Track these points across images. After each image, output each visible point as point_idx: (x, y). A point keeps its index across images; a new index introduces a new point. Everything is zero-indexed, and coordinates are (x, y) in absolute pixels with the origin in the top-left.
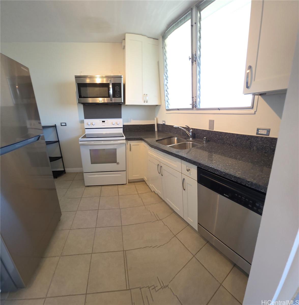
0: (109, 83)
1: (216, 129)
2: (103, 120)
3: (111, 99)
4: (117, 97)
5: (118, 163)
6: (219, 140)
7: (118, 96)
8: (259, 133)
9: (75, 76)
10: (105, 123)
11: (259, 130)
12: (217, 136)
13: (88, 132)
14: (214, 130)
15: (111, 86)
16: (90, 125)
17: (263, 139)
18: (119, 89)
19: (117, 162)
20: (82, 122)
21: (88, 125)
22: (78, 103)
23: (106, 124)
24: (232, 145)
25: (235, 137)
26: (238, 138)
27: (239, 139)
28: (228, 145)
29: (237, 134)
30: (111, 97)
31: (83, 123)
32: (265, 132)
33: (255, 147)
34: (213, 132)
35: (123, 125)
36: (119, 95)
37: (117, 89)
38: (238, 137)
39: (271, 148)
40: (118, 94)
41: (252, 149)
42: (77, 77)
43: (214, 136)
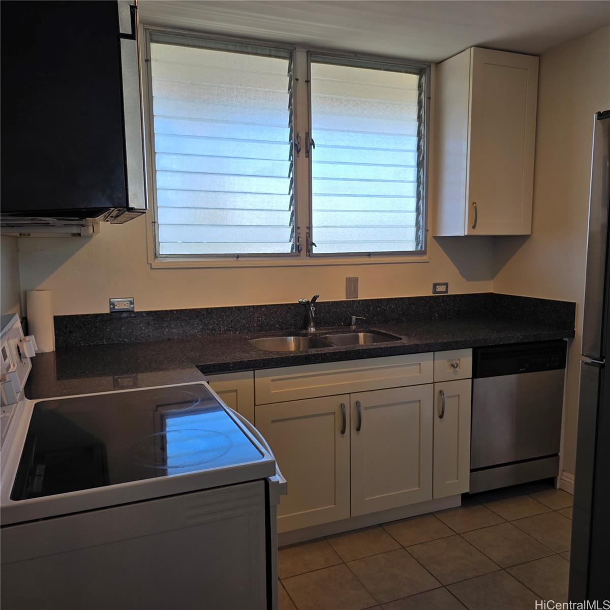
1: (363, 295)
6: (376, 317)
8: (437, 290)
11: (437, 287)
12: (371, 308)
14: (359, 299)
17: (445, 299)
24: (402, 319)
25: (407, 304)
26: (410, 304)
27: (412, 305)
28: (395, 322)
29: (409, 298)
32: (442, 288)
33: (436, 314)
34: (360, 302)
38: (411, 302)
39: (455, 310)
41: (433, 318)
43: (364, 311)
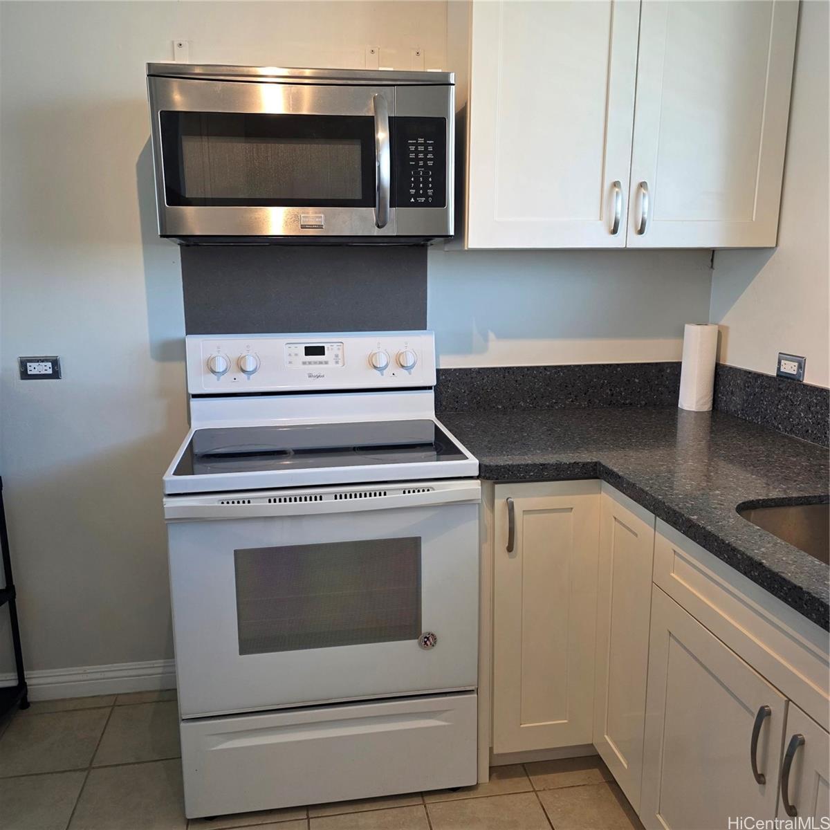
0: (371, 114)
2: (315, 339)
3: (378, 216)
4: (423, 200)
5: (429, 641)
7: (425, 195)
9: (149, 65)
10: (326, 363)
13: (206, 417)
15: (383, 136)
16: (225, 372)
18: (430, 156)
19: (425, 628)
20: (172, 352)
21: (213, 372)
22: (162, 236)
23: (332, 364)
30: (382, 199)
31: (183, 357)
35: (438, 371)
36: (430, 192)
37: (421, 156)
40: (426, 182)
42: (159, 75)
